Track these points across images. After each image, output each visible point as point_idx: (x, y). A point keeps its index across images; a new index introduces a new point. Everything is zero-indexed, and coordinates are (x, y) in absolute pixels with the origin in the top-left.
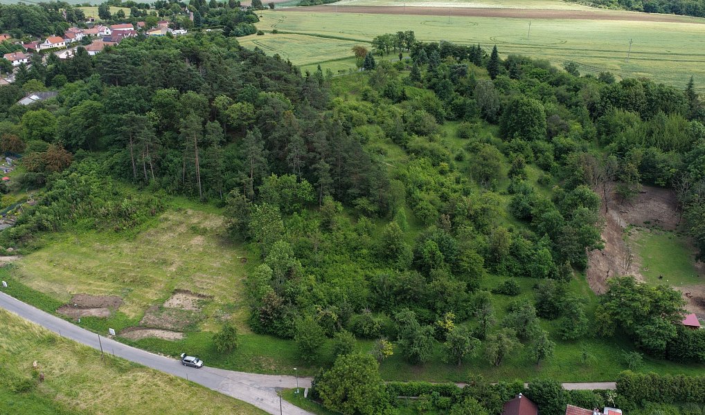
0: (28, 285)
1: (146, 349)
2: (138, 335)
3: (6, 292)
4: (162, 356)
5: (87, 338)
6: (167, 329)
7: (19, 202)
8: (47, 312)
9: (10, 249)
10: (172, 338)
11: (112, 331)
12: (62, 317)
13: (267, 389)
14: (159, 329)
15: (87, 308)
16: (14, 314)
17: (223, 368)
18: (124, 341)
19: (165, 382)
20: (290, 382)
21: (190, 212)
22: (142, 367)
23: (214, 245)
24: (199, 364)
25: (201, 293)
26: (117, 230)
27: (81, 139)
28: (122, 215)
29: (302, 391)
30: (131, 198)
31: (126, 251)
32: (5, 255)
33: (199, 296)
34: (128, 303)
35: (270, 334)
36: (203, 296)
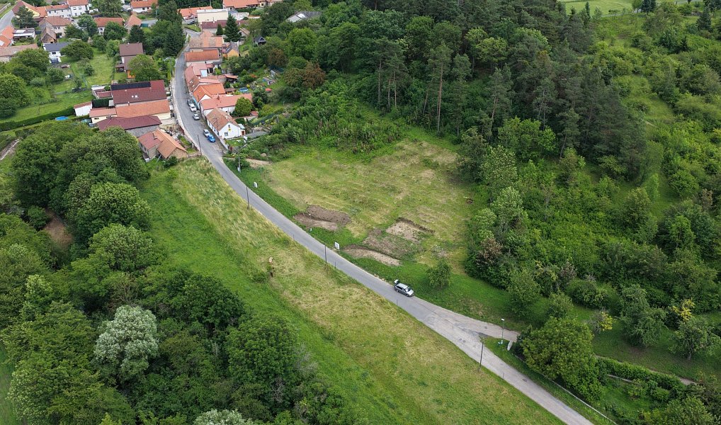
0: (274, 189)
1: (364, 267)
2: (359, 253)
3: (256, 192)
4: (378, 278)
5: (315, 247)
6: (385, 254)
7: (276, 113)
8: (286, 216)
9: (264, 155)
10: (389, 263)
11: (337, 245)
12: (297, 224)
13: (471, 332)
14: (378, 252)
15: (319, 219)
16: (259, 213)
17: (432, 302)
18: (346, 257)
19: (376, 302)
20: (496, 332)
21: (425, 144)
22: (358, 284)
23: (442, 181)
24: (410, 293)
25: (423, 226)
26: (355, 152)
27: (336, 60)
28: (361, 137)
29: (506, 343)
30: (373, 121)
31: (361, 173)
32: (259, 159)
33: (421, 228)
34: (355, 222)
35: (484, 279)
36: (425, 229)
